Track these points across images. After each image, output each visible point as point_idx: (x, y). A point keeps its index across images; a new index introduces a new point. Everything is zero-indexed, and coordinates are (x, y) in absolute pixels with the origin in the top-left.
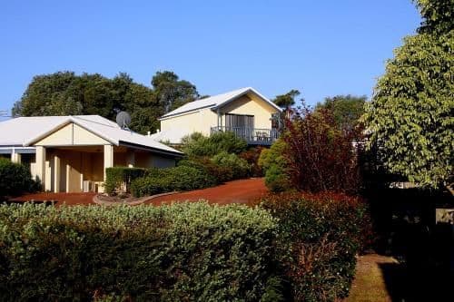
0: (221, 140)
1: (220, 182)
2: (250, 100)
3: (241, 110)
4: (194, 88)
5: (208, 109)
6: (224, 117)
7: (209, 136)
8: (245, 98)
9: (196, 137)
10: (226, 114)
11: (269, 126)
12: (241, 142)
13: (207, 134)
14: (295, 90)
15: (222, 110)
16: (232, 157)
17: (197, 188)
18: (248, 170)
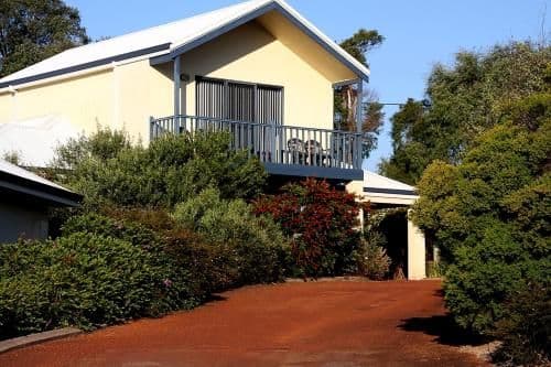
0: (187, 156)
1: (210, 293)
2: (272, 38)
3: (244, 69)
4: (75, 16)
5: (144, 61)
6: (191, 87)
7: (146, 145)
8: (253, 31)
9: (108, 146)
10: (199, 79)
11: (326, 119)
12: (249, 166)
13: (139, 137)
14: (368, 29)
15: (185, 64)
16: (236, 212)
17: (140, 313)
18: (282, 254)
